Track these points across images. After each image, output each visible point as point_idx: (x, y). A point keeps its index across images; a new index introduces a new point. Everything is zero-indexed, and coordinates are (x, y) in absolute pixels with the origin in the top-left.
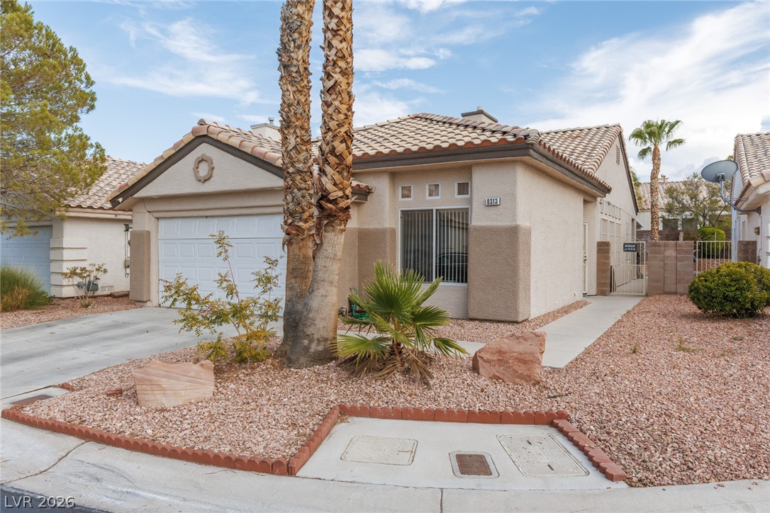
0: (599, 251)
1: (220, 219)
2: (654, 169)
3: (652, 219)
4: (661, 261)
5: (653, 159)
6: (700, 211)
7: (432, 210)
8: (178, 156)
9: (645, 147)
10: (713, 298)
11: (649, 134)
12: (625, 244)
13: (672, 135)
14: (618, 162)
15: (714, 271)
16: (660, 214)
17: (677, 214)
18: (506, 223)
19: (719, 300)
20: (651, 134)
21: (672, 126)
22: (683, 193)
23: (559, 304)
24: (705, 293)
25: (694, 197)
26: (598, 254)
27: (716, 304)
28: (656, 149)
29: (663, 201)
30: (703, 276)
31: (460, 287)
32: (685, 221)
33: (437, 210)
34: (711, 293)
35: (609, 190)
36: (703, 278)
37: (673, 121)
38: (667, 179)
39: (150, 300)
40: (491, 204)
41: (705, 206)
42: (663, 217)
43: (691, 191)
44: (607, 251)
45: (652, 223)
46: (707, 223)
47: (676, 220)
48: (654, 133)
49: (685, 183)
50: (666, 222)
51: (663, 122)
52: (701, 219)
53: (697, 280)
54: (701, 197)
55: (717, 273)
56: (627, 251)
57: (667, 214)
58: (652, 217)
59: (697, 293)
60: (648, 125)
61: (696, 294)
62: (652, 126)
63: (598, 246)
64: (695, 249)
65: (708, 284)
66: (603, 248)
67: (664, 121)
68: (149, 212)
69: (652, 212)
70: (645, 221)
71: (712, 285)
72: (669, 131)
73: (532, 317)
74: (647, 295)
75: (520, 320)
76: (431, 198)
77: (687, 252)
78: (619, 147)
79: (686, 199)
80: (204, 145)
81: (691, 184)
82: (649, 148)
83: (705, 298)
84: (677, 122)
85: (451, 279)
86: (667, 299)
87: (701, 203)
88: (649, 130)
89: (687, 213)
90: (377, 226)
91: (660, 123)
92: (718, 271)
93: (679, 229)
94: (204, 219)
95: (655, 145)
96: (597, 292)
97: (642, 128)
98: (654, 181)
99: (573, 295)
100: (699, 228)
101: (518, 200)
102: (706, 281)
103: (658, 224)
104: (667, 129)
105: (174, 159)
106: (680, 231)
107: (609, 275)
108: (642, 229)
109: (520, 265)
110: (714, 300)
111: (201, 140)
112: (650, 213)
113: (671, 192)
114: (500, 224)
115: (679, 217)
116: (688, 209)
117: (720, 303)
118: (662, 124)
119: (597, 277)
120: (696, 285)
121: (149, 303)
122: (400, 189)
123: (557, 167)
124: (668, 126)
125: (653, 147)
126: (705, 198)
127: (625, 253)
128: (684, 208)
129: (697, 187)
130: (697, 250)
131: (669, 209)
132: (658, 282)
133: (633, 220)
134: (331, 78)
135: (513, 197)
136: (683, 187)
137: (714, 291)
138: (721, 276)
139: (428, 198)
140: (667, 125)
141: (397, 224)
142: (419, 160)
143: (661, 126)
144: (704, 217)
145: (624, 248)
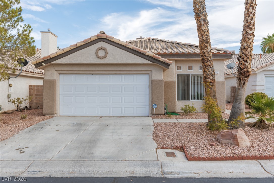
1: (101, 75)
7: (190, 75)
8: (85, 46)
18: (221, 80)
31: (201, 102)
33: (192, 75)
39: (56, 113)
40: (216, 74)
68: (56, 71)
80: (102, 42)
85: (193, 99)
90: (171, 80)
94: (92, 75)
105: (83, 47)
111: (101, 40)
114: (218, 80)
121: (56, 115)
134: (251, 30)
135: (223, 71)
139: (188, 70)
141: (176, 79)
142: (191, 57)
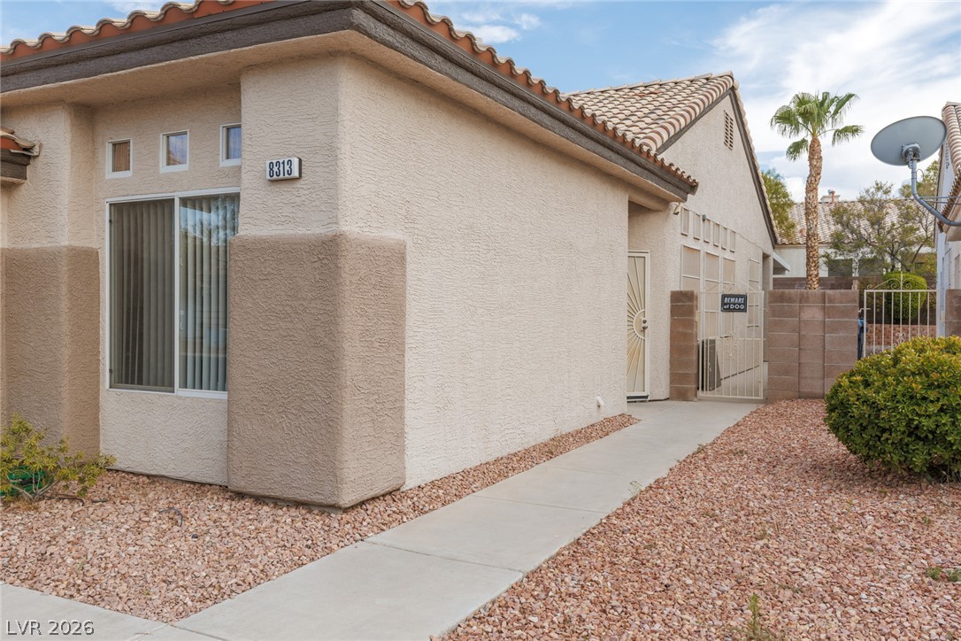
0: (675, 311)
2: (811, 175)
3: (808, 259)
4: (794, 331)
5: (810, 159)
6: (886, 245)
7: (171, 199)
9: (798, 139)
10: (884, 430)
11: (802, 115)
12: (724, 296)
13: (842, 118)
14: (729, 142)
15: (887, 360)
16: (821, 251)
17: (850, 251)
18: (312, 228)
19: (896, 437)
20: (806, 116)
21: (841, 103)
22: (859, 216)
23: (542, 432)
24: (862, 416)
25: (876, 222)
26: (672, 315)
27: (889, 448)
28: (815, 140)
29: (826, 230)
30: (860, 373)
32: (864, 262)
33: (183, 199)
34: (877, 417)
35: (692, 187)
36: (859, 378)
37: (842, 94)
38: (838, 196)
40: (280, 178)
41: (893, 236)
42: (827, 256)
43: (871, 213)
44: (690, 311)
45: (807, 264)
46: (899, 265)
47: (849, 262)
48: (812, 114)
49: (862, 201)
50: (832, 265)
51: (826, 95)
52: (888, 259)
53: (845, 382)
54: (888, 221)
55: (894, 366)
56: (729, 310)
57: (833, 250)
58: (808, 255)
59: (846, 414)
60: (801, 101)
61: (841, 417)
62: (809, 102)
63: (672, 301)
64: (861, 305)
65: (870, 393)
66: (683, 304)
67: (828, 94)
69: (807, 247)
70: (794, 263)
71: (880, 398)
72: (836, 112)
73: (410, 484)
74: (767, 401)
75: (347, 499)
76: (173, 168)
77: (845, 313)
78: (732, 115)
79: (864, 226)
81: (872, 202)
82: (804, 141)
83: (864, 428)
84: (850, 96)
86: (799, 413)
87: (889, 232)
88: (802, 109)
89: (866, 249)
91: (820, 98)
92: (896, 361)
93: (853, 275)
95: (813, 135)
96: (671, 393)
97: (793, 107)
98: (811, 195)
99: (594, 407)
100: (885, 273)
101: (346, 163)
102: (867, 384)
103: (817, 267)
104: (832, 109)
106: (855, 278)
107: (695, 358)
108: (787, 275)
109: (346, 345)
110: (886, 435)
112: (805, 250)
113: (840, 213)
114: (301, 231)
115: (852, 256)
116: (867, 243)
117: (900, 445)
118: (824, 100)
119: (671, 363)
120: (841, 395)
122: (109, 148)
123: (494, 92)
124: (835, 103)
125: (809, 139)
126: (893, 225)
127: (724, 313)
128: (861, 242)
129: (881, 207)
130: (865, 309)
131: (837, 243)
132: (787, 372)
133: (765, 257)
135: (331, 154)
136: (860, 206)
137: (884, 414)
138: (903, 372)
139: (164, 169)
140: (833, 101)
141: (100, 238)
142: (106, 61)
143: (822, 103)
144: (893, 255)
145: (723, 304)
